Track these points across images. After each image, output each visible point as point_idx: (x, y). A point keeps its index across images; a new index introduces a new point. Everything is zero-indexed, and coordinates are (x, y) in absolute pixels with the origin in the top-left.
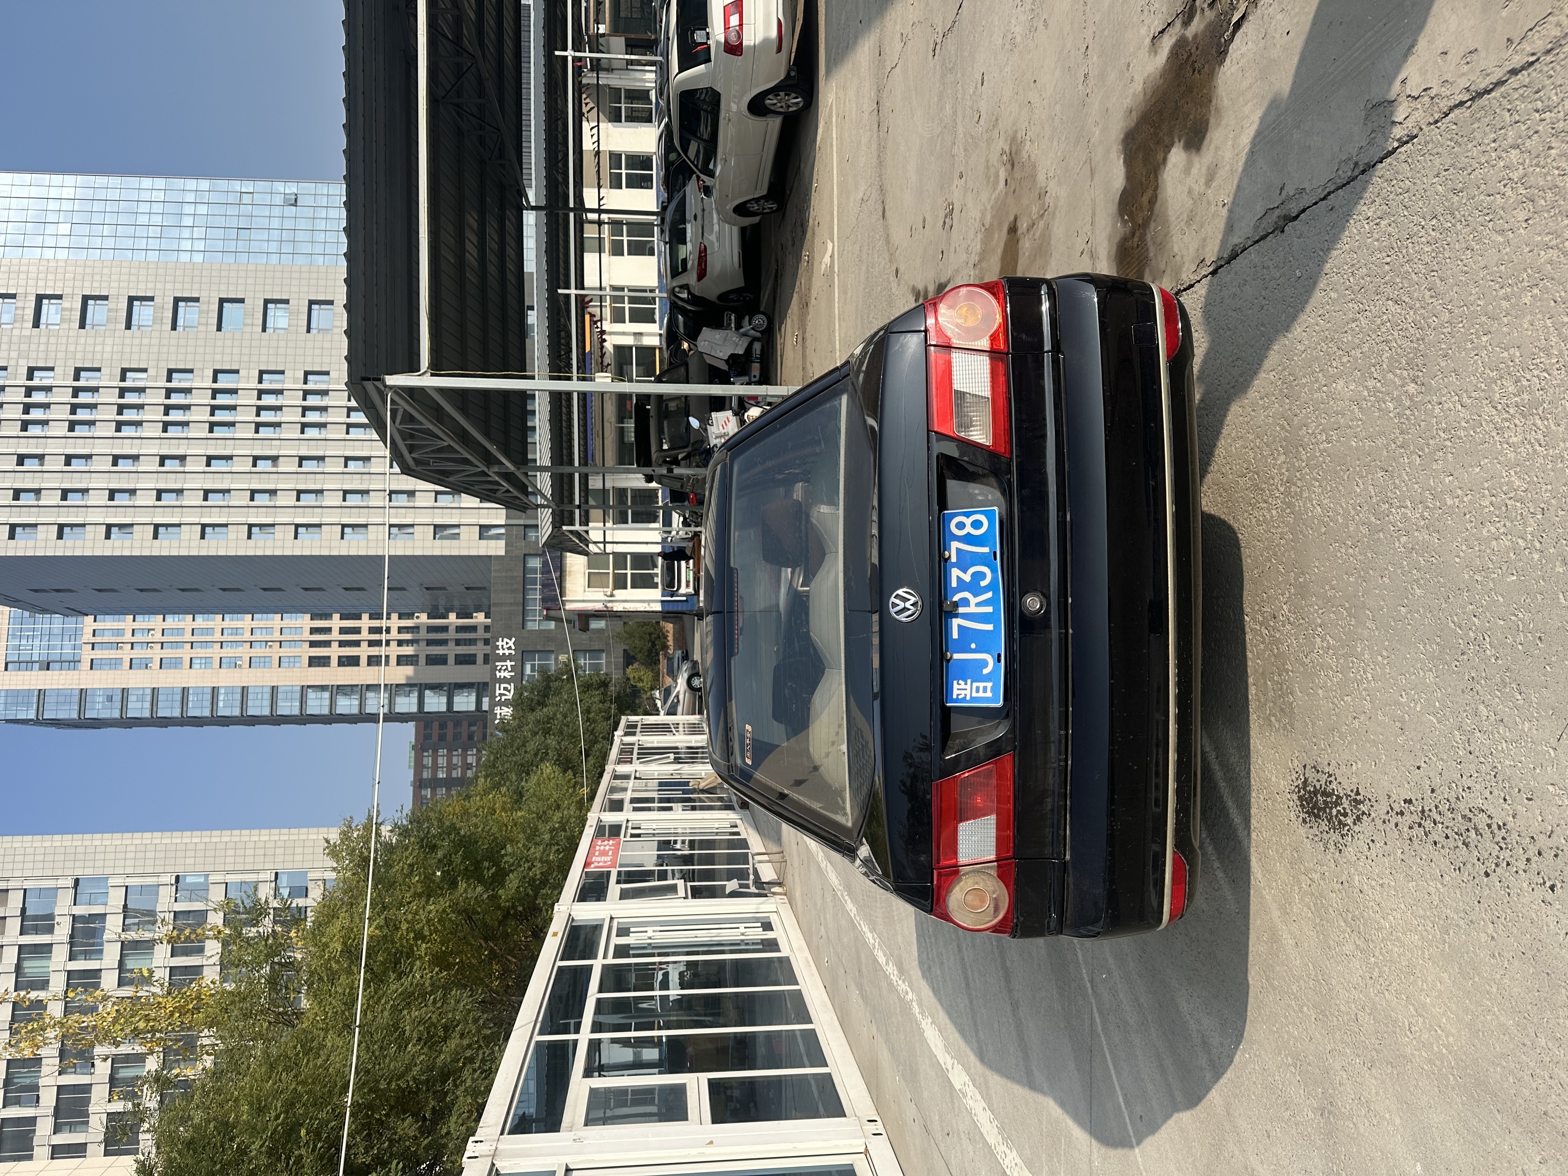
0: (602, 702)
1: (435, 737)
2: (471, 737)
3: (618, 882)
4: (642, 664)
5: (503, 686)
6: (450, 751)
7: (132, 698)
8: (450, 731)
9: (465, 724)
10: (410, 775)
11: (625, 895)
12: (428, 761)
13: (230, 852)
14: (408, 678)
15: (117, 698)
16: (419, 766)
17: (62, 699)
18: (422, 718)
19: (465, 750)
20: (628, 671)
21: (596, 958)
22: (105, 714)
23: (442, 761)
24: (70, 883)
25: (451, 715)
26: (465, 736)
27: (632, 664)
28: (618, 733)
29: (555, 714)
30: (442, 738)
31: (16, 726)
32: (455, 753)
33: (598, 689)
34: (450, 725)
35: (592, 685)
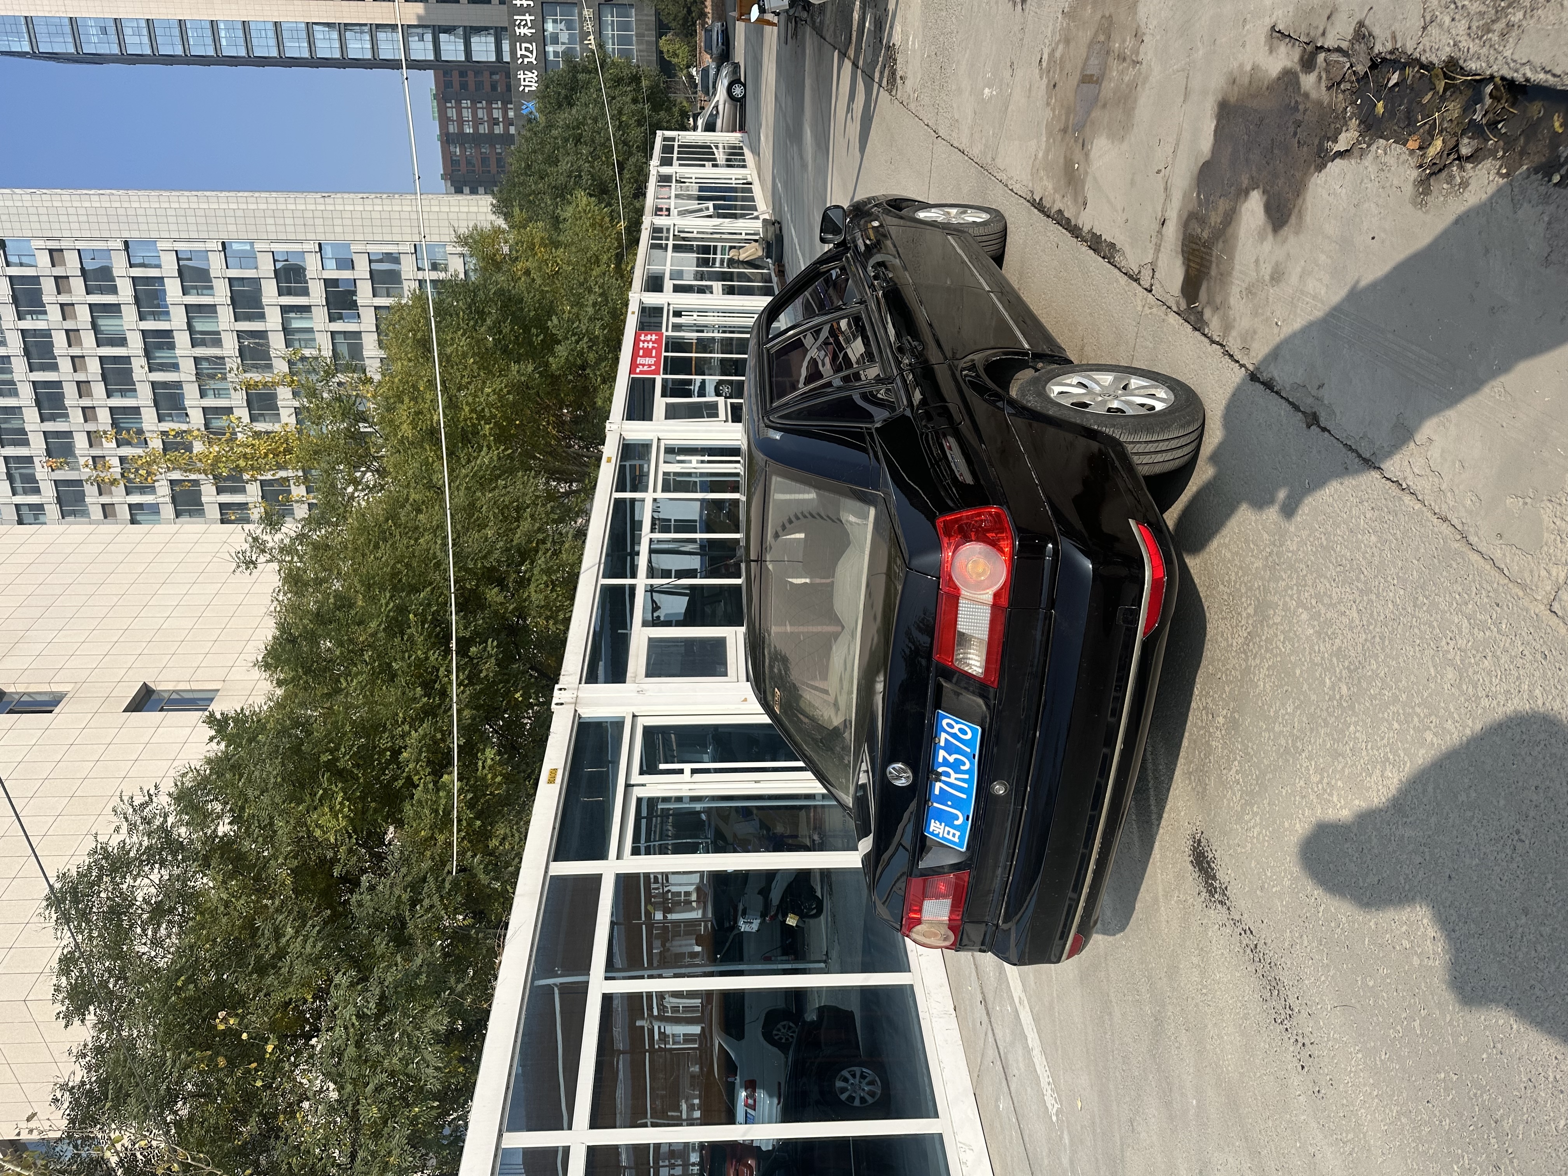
0: (635, 101)
1: (456, 85)
2: (494, 87)
3: (664, 395)
4: (676, 34)
5: (524, 45)
6: (474, 102)
7: (128, 31)
8: (471, 78)
9: (486, 74)
10: (435, 129)
11: (672, 413)
12: (452, 113)
13: (270, 221)
14: (419, 17)
15: (112, 30)
16: (444, 120)
17: (52, 29)
18: (438, 65)
19: (490, 103)
20: (662, 42)
21: (646, 490)
22: (104, 50)
23: (467, 114)
24: (121, 246)
25: (469, 64)
26: (487, 87)
27: (665, 34)
28: (655, 162)
29: (584, 118)
30: (464, 86)
31: (12, 58)
32: (479, 105)
33: (629, 84)
34: (471, 74)
35: (622, 79)
